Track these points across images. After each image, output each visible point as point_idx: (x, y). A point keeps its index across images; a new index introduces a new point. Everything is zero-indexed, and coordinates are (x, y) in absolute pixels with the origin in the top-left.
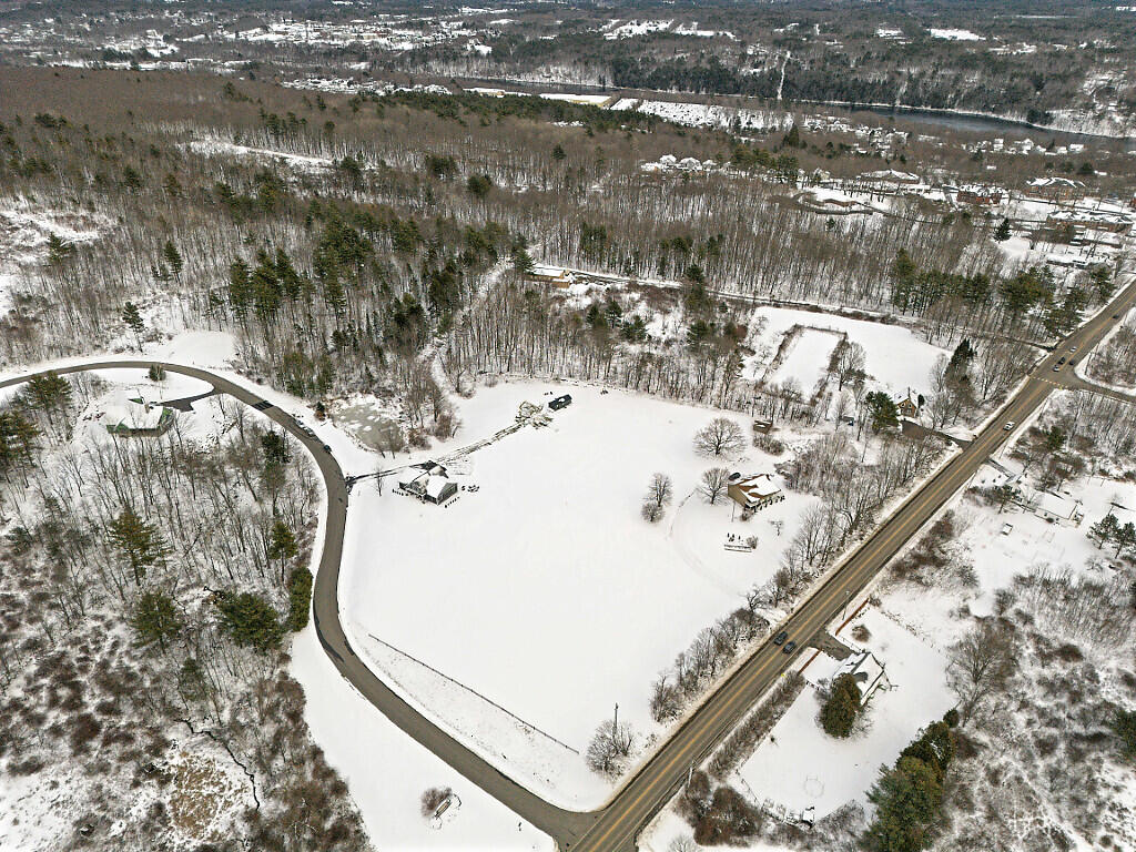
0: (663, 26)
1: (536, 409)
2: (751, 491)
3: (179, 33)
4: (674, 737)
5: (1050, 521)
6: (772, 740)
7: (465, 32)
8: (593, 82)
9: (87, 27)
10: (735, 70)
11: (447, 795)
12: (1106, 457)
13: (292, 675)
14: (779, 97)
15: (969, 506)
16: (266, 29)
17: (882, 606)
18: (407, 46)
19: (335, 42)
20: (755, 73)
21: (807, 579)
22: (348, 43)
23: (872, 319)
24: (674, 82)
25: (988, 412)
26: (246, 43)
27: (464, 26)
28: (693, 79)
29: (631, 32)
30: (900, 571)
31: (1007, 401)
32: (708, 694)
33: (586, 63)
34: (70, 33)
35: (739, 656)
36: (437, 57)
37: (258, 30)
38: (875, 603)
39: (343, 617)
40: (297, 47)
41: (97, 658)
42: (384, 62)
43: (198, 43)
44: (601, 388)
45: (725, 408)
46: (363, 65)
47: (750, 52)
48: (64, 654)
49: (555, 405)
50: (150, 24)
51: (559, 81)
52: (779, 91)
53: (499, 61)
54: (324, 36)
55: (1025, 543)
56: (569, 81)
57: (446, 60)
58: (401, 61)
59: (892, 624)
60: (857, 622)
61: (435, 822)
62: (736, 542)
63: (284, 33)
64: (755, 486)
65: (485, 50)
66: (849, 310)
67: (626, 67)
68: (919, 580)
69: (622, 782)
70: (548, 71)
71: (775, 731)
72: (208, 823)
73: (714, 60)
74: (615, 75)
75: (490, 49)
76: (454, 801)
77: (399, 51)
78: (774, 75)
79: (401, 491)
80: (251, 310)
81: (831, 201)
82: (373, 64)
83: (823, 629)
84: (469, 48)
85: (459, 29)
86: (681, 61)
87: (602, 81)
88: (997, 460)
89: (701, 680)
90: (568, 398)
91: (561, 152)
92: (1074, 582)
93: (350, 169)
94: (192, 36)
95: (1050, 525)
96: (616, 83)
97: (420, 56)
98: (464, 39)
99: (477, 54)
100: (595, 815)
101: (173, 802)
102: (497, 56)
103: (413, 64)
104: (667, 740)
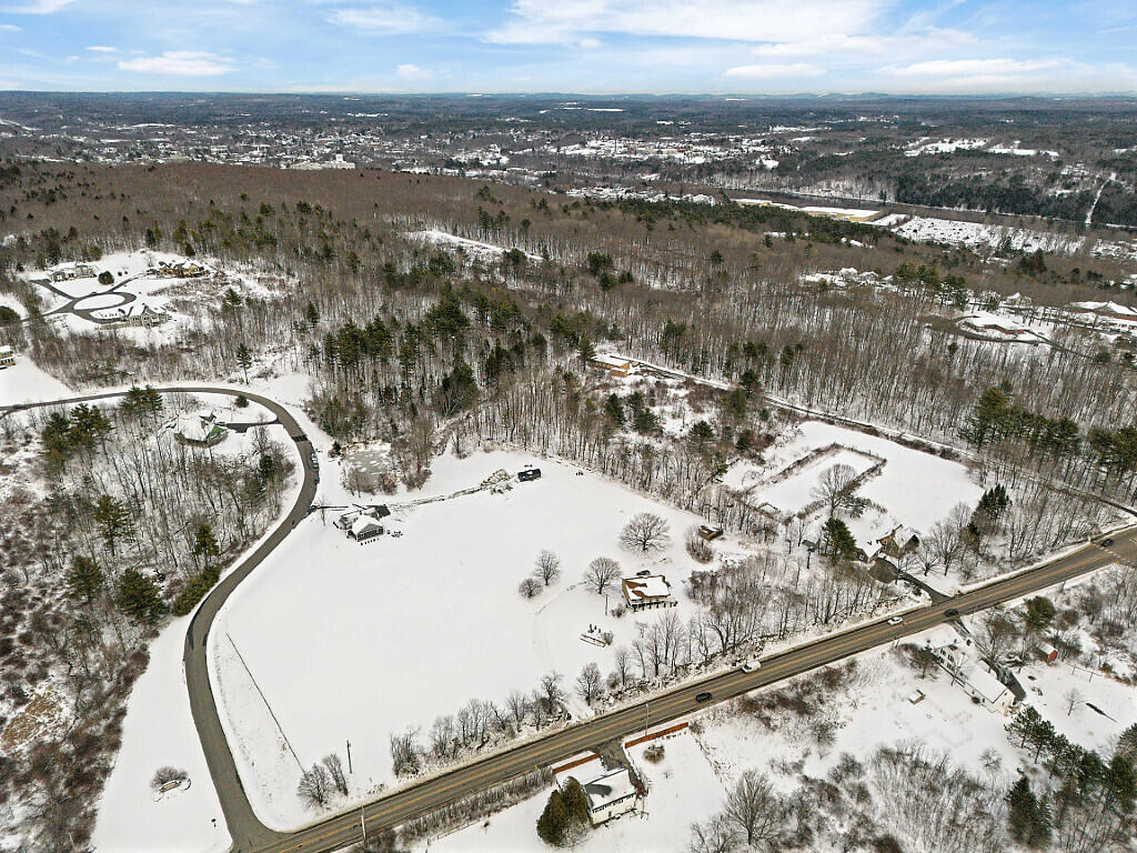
0: (979, 143)
1: (506, 477)
2: (637, 589)
3: (514, 147)
4: (400, 793)
5: (976, 700)
6: (486, 825)
7: (761, 149)
8: (875, 198)
9: (448, 141)
10: (1039, 191)
11: (182, 777)
12: (1127, 651)
13: (149, 650)
14: (1088, 221)
15: (890, 662)
16: (583, 144)
17: (703, 736)
18: (700, 160)
19: (637, 156)
20: (1062, 195)
21: (642, 687)
22: (646, 158)
23: (932, 451)
24: (963, 199)
25: (1003, 571)
26: (563, 157)
27: (763, 143)
28: (985, 197)
29: (937, 149)
30: (750, 707)
31: (1037, 565)
32: (462, 765)
33: (870, 179)
34: (434, 147)
35: (517, 740)
36: (723, 170)
37: (577, 146)
38: (696, 728)
39: (220, 614)
40: (602, 160)
41: (47, 601)
42: (673, 173)
43: (525, 155)
44: (577, 470)
45: (687, 508)
46: (653, 177)
47: (1064, 172)
48: (27, 592)
49: (523, 476)
50: (495, 139)
51: (838, 195)
52: (1089, 214)
53: (782, 176)
54: (630, 151)
55: (929, 717)
56: (848, 196)
57: (730, 173)
58: (689, 174)
59: (701, 754)
60: (658, 742)
61: (158, 795)
62: (595, 635)
63: (598, 148)
64: (645, 585)
65: (771, 164)
66: (910, 437)
67: (913, 183)
68: (767, 721)
69: (325, 815)
70: (829, 185)
71: (495, 818)
72: (21, 743)
73: (1017, 179)
74: (898, 191)
75: (776, 163)
76: (185, 784)
77: (690, 164)
78: (1086, 198)
79: (340, 525)
80: (337, 362)
81: (995, 327)
82: (663, 175)
83: (621, 737)
84: (757, 162)
85: (758, 145)
86: (978, 179)
87: (883, 196)
88: (965, 623)
89: (462, 751)
90: (537, 473)
91: (719, 256)
92: (950, 773)
93: (515, 259)
94: (523, 149)
95: (976, 707)
96: (898, 199)
97: (707, 169)
98: (757, 155)
99: (762, 168)
100: (280, 835)
101: (13, 720)
102: (780, 171)
103: (700, 176)
104: (392, 793)
